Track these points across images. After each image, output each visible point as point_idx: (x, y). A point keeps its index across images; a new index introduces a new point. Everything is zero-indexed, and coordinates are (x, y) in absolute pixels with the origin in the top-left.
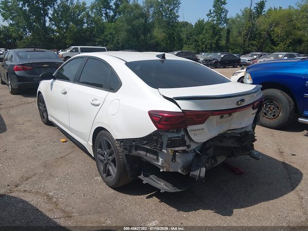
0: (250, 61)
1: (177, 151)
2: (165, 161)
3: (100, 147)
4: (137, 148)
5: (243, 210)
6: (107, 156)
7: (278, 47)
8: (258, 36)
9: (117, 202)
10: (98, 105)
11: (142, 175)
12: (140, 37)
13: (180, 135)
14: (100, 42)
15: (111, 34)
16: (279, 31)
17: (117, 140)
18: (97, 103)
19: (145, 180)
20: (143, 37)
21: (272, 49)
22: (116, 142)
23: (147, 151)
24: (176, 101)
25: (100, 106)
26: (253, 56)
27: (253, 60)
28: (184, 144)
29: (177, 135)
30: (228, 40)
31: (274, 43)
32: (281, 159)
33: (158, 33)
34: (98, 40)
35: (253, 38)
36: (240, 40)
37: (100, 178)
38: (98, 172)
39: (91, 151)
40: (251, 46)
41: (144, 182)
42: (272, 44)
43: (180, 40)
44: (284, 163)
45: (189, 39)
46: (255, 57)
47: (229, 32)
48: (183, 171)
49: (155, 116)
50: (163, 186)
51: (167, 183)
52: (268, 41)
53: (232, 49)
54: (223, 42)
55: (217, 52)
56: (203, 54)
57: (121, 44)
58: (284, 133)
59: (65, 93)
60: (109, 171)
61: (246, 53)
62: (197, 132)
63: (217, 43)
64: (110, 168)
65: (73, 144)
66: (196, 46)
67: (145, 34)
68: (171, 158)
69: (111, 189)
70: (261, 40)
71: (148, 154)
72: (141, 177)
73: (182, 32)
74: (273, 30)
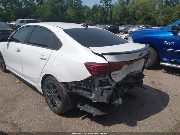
0: (124, 29)
1: (104, 89)
2: (96, 95)
3: (48, 87)
4: (76, 88)
5: (141, 121)
6: (53, 93)
7: (138, 22)
8: (127, 15)
9: (63, 124)
10: (46, 59)
11: (79, 105)
12: (59, 14)
13: (106, 78)
14: (34, 17)
15: (40, 12)
16: (139, 12)
17: (61, 83)
18: (44, 57)
19: (82, 108)
20: (61, 14)
21: (135, 23)
22: (61, 84)
23: (84, 89)
24: (104, 56)
25: (47, 60)
26: (125, 26)
27: (126, 29)
28: (109, 84)
29: (104, 78)
30: (111, 17)
31: (136, 19)
32: (155, 87)
33: (70, 12)
34: (32, 16)
35: (124, 16)
36: (118, 17)
37: (48, 108)
38: (46, 104)
39: (40, 90)
40: (124, 21)
41: (81, 110)
42: (135, 20)
43: (84, 17)
44: (157, 90)
45: (89, 16)
46: (127, 27)
47: (111, 12)
48: (108, 101)
49: (89, 66)
50: (93, 111)
51: (96, 109)
52: (133, 18)
53: (114, 23)
54: (108, 19)
55: (105, 24)
56: (98, 25)
57: (47, 18)
58: (152, 71)
59: (19, 51)
60: (55, 103)
61: (121, 25)
62: (116, 76)
63: (105, 19)
64: (56, 101)
65: (26, 85)
66: (93, 20)
67: (62, 12)
68: (100, 93)
69: (57, 115)
70: (129, 18)
71: (84, 92)
72: (79, 106)
73: (84, 12)
74: (136, 12)
